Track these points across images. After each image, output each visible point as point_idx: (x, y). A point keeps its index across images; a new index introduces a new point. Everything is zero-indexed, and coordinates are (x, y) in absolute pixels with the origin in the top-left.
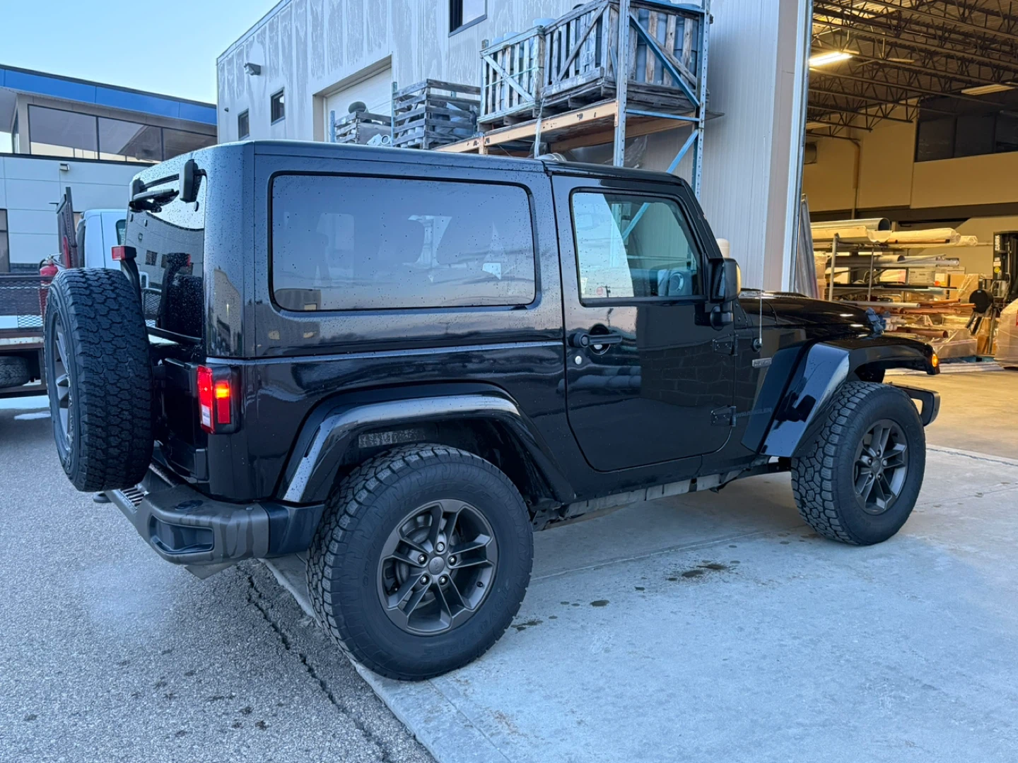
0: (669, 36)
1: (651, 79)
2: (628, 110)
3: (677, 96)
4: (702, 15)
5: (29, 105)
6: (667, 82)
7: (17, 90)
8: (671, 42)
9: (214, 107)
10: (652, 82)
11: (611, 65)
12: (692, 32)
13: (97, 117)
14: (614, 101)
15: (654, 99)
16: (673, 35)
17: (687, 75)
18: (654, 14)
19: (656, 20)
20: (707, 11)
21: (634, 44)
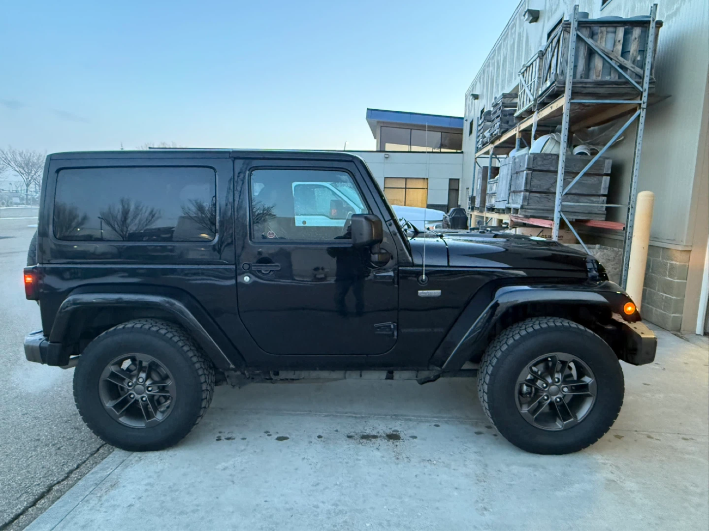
0: (617, 43)
1: (599, 76)
2: (573, 101)
3: (623, 86)
4: (649, 22)
5: (381, 127)
6: (614, 77)
7: (376, 120)
8: (619, 47)
9: (462, 118)
10: (599, 79)
11: (562, 71)
12: (640, 37)
13: (411, 129)
14: (563, 96)
15: (601, 91)
16: (622, 42)
17: (633, 70)
18: (604, 29)
19: (605, 33)
20: (653, 18)
21: (584, 54)
